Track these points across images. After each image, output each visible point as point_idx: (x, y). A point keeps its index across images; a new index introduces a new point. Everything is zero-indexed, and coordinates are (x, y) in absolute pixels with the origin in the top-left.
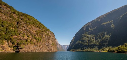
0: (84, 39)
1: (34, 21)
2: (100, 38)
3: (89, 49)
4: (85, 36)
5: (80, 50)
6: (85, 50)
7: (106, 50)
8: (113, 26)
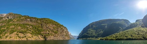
0: (89, 32)
1: (50, 21)
2: (98, 33)
3: (90, 38)
4: (89, 30)
5: (85, 39)
6: (88, 39)
7: (99, 39)
8: (106, 27)
